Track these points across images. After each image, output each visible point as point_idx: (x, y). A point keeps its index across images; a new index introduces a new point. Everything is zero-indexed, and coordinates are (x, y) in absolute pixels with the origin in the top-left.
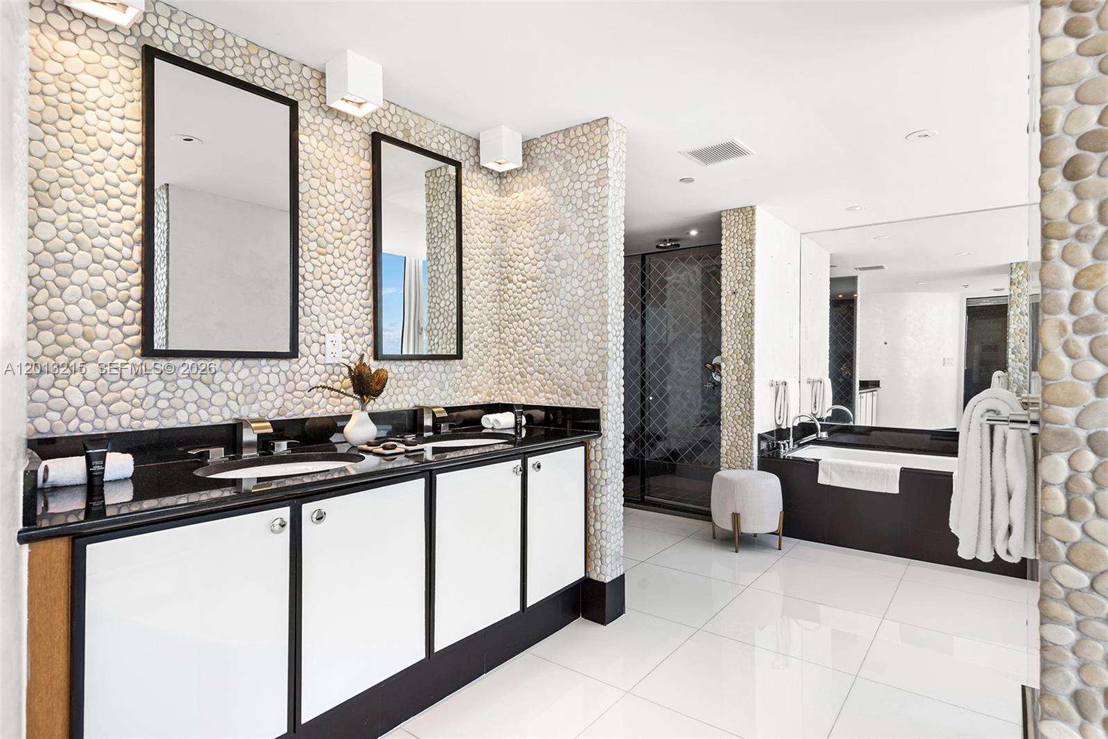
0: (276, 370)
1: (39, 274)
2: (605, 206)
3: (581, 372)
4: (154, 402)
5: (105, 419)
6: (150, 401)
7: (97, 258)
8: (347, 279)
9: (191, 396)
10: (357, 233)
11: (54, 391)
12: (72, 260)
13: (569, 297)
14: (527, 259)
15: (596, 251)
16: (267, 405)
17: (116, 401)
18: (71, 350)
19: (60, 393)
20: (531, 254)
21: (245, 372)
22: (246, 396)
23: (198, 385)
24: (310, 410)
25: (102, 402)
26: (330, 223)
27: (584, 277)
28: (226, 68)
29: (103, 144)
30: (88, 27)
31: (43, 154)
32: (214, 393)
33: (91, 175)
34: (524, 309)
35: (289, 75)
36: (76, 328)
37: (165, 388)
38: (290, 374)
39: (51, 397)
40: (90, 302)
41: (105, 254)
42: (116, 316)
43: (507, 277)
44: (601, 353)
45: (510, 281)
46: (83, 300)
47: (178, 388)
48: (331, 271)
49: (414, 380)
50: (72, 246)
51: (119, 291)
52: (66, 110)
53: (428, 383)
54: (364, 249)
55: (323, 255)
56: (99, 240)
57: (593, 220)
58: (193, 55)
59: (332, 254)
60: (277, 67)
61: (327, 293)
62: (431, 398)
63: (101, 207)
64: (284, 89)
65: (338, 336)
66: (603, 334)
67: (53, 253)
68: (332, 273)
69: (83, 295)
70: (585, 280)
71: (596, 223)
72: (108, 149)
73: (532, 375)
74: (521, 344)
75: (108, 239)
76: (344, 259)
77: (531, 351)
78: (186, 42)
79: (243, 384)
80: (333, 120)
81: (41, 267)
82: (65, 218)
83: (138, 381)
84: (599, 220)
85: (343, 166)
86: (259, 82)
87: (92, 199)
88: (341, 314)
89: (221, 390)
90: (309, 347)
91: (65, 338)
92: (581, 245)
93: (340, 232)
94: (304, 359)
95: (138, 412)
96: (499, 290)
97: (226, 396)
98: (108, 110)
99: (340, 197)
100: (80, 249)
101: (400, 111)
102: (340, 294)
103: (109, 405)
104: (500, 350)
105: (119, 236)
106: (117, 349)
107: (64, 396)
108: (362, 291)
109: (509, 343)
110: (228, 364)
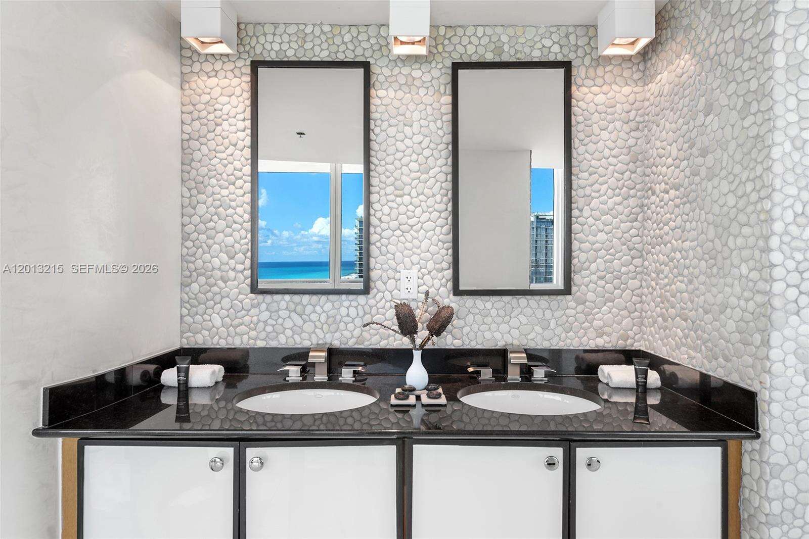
0: (354, 304)
1: (198, 239)
2: (767, 52)
3: (731, 326)
4: (263, 327)
5: (233, 337)
6: (261, 325)
7: (230, 224)
8: (425, 216)
9: (288, 324)
10: (437, 169)
11: (205, 316)
12: (215, 227)
13: (716, 209)
14: (670, 161)
15: (753, 131)
16: (347, 334)
17: (240, 325)
18: (215, 289)
19: (208, 318)
20: (674, 152)
21: (328, 306)
22: (329, 326)
23: (293, 315)
24: (386, 341)
25: (231, 325)
26: (407, 165)
27: (735, 176)
28: (315, 56)
29: (232, 143)
30: (224, 63)
31: (199, 159)
32: (305, 322)
33: (225, 166)
34: (666, 228)
35: (368, 40)
36: (218, 273)
37: (270, 317)
38: (367, 308)
39: (204, 320)
40: (225, 255)
41: (234, 221)
42: (240, 264)
43: (650, 188)
44: (759, 298)
45: (654, 193)
46: (222, 254)
47: (279, 317)
48: (408, 210)
49: (505, 316)
50: (215, 218)
51: (242, 246)
52: (212, 125)
53: (524, 320)
54: (443, 185)
55: (400, 197)
56: (230, 211)
57: (748, 81)
58: (291, 55)
59: (409, 194)
60: (357, 37)
61: (403, 232)
62: (530, 337)
63: (232, 187)
64: (363, 55)
65: (414, 272)
66: (763, 267)
67: (205, 224)
68: (408, 213)
69: (221, 251)
70: (736, 183)
71: (754, 85)
72: (235, 145)
73: (673, 319)
74: (663, 276)
75: (235, 209)
76: (422, 197)
77: (673, 286)
78: (285, 47)
79: (327, 316)
80: (411, 66)
81: (199, 234)
82: (211, 199)
83: (253, 311)
84: (758, 79)
85: (422, 107)
86: (341, 57)
87: (226, 183)
88: (418, 251)
89: (310, 320)
90: (385, 283)
91: (212, 280)
92: (733, 126)
93: (418, 172)
94: (380, 295)
95: (253, 334)
96: (642, 206)
97: (314, 325)
98: (235, 117)
99: (419, 138)
100: (219, 219)
101: (489, 31)
102: (417, 232)
103: (235, 327)
104: (643, 282)
105: (242, 206)
106: (240, 288)
107: (210, 320)
108: (442, 227)
109: (652, 274)
110: (315, 298)
